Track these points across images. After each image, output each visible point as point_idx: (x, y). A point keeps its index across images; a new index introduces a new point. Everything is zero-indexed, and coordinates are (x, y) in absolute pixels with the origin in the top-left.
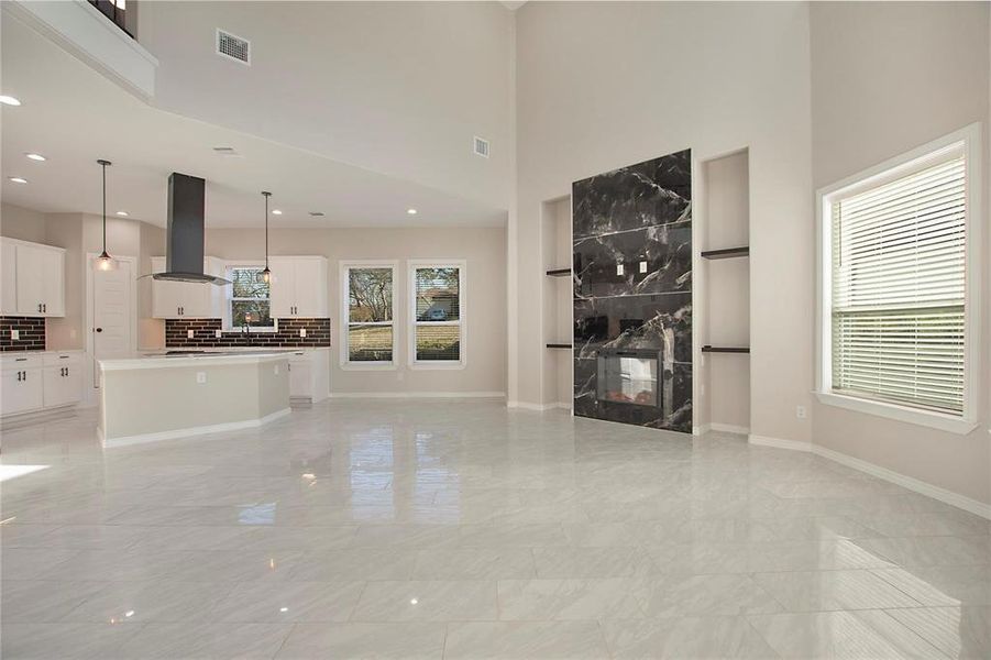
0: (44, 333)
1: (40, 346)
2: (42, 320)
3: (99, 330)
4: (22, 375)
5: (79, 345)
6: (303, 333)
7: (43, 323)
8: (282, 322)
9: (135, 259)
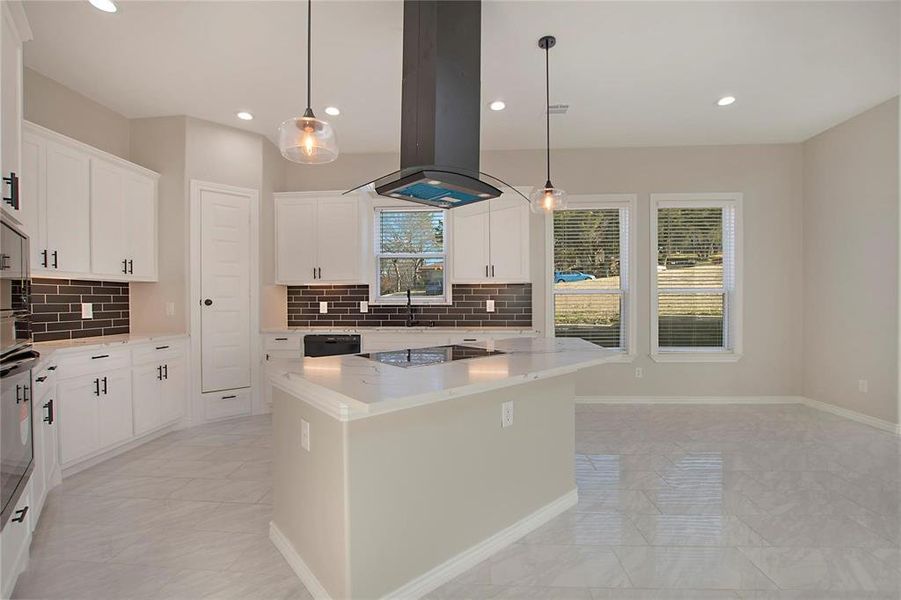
0: (127, 307)
1: (122, 328)
2: (124, 286)
3: (208, 303)
4: (102, 384)
5: (180, 328)
6: (490, 306)
7: (126, 291)
8: (459, 289)
9: (257, 192)
